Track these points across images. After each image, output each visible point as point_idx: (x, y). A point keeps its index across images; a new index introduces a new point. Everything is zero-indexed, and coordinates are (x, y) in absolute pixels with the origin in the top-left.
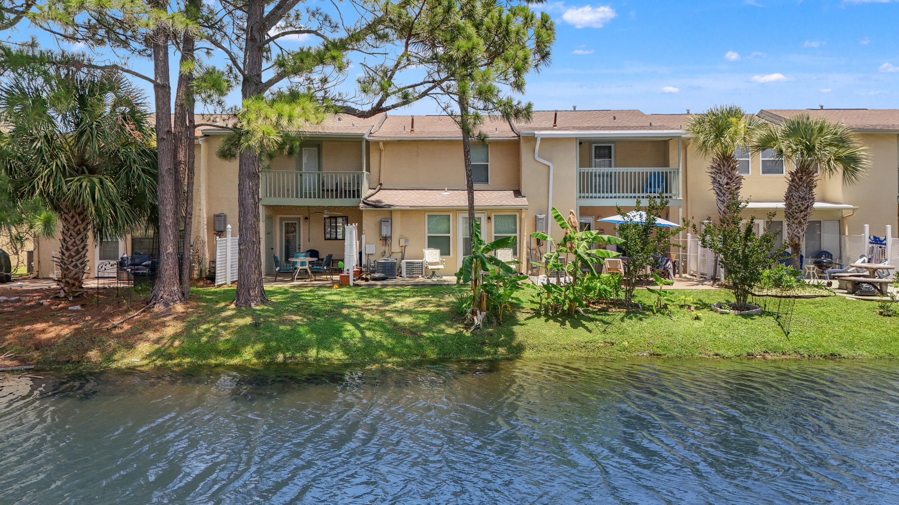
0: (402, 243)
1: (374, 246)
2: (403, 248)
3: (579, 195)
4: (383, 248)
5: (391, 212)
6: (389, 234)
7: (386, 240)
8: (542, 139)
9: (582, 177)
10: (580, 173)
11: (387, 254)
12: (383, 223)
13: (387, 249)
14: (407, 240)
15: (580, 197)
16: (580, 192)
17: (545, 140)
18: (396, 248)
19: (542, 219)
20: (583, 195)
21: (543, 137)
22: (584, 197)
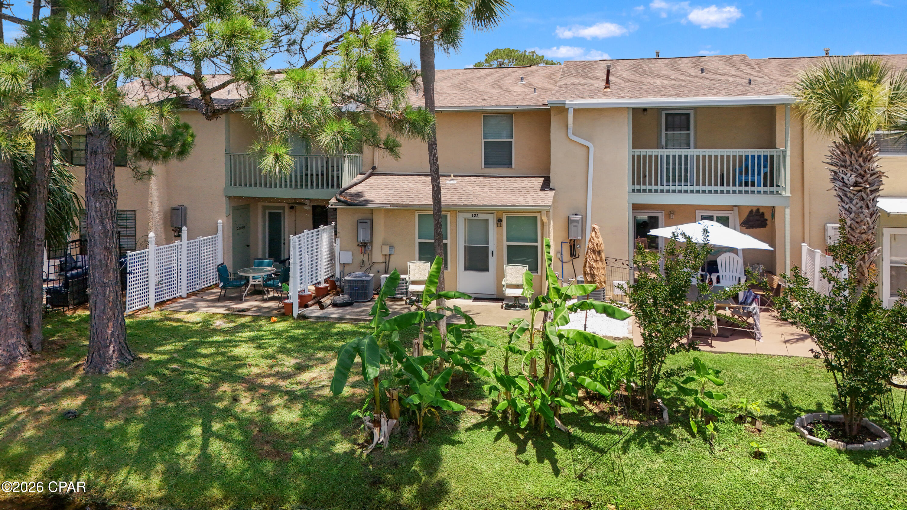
0: (386, 251)
1: (350, 253)
2: (387, 258)
3: (632, 187)
4: (361, 257)
5: (372, 210)
6: (367, 239)
7: (365, 246)
8: (575, 110)
9: (636, 161)
10: (633, 156)
11: (367, 265)
12: (360, 224)
13: (366, 258)
14: (392, 247)
15: (633, 191)
16: (633, 184)
17: (579, 111)
18: (378, 257)
19: (577, 221)
20: (637, 187)
21: (577, 107)
22: (639, 191)
